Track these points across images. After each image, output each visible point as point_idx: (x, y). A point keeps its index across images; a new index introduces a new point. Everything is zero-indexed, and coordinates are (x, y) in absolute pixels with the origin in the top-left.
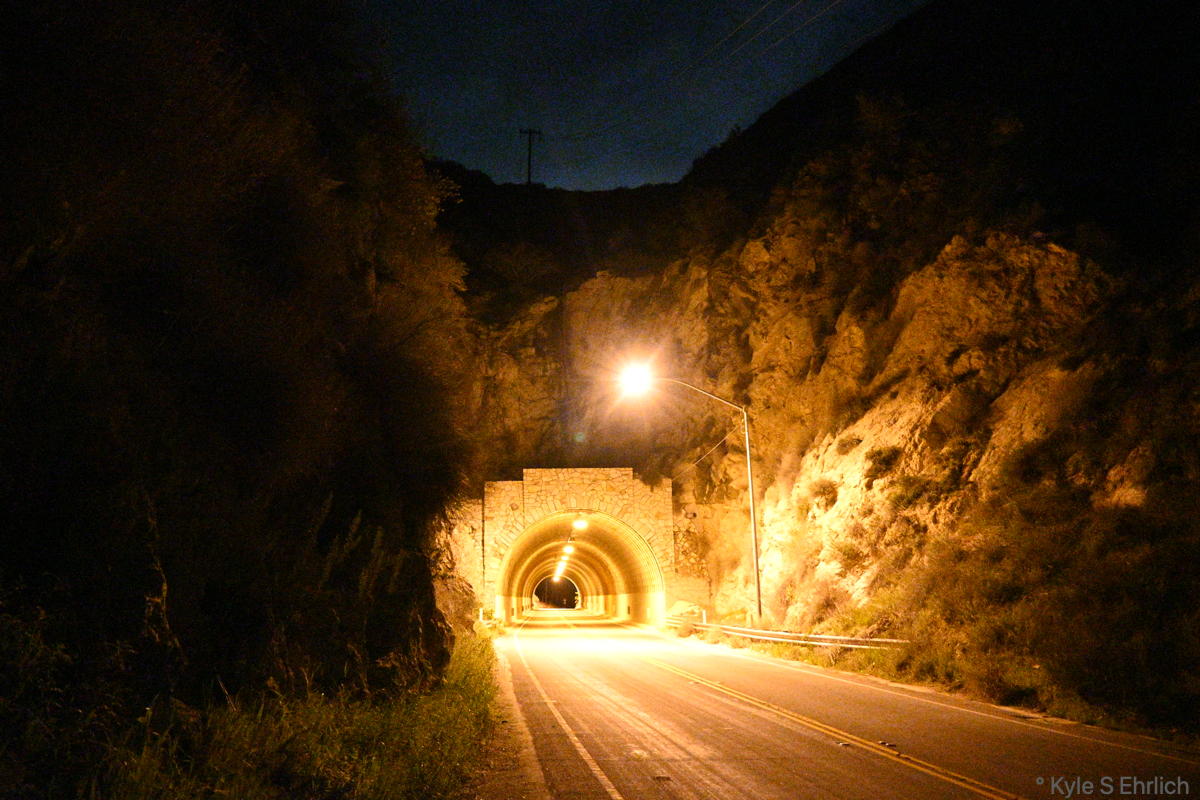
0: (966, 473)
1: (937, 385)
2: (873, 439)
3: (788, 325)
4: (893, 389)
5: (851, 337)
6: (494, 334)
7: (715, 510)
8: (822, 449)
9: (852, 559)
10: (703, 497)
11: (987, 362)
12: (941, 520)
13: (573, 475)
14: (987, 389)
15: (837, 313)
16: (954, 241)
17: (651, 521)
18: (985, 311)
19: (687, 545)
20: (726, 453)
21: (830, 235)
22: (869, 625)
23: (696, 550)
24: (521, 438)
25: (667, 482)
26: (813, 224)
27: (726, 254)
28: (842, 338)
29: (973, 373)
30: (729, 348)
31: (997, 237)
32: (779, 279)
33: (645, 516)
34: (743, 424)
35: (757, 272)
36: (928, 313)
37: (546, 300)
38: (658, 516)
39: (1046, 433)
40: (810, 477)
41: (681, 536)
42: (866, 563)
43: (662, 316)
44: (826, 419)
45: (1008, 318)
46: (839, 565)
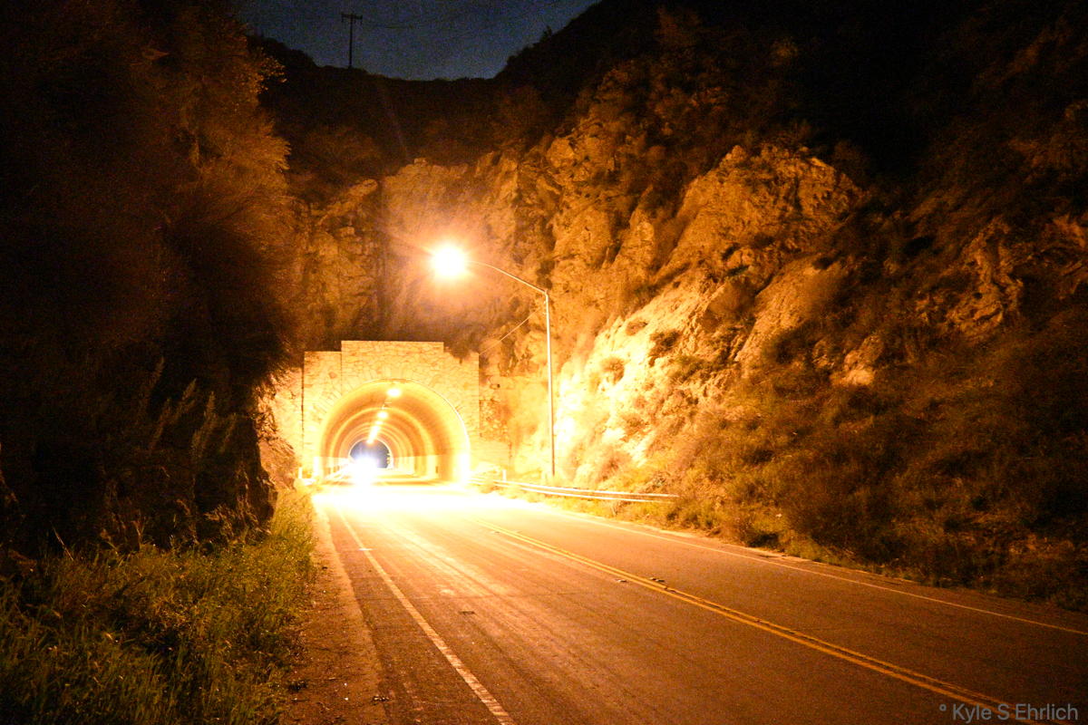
0: (732, 354)
1: (713, 278)
2: (657, 323)
3: (588, 218)
4: (677, 279)
5: (643, 230)
6: (315, 213)
7: (517, 382)
8: (613, 330)
9: (634, 426)
10: (507, 370)
11: (755, 258)
12: (710, 393)
13: (389, 347)
14: (753, 282)
15: (632, 208)
16: (734, 150)
17: (459, 391)
18: (756, 214)
19: (491, 412)
20: (529, 331)
21: (628, 137)
22: (646, 482)
23: (498, 417)
24: (340, 313)
25: (474, 356)
26: (614, 126)
27: (534, 150)
28: (634, 233)
29: (742, 268)
30: (534, 235)
31: (770, 149)
32: (581, 175)
33: (454, 386)
34: (545, 305)
35: (562, 168)
36: (708, 213)
37: (366, 182)
38: (466, 386)
39: (799, 322)
40: (601, 355)
41: (485, 404)
42: (645, 431)
43: (474, 203)
44: (617, 304)
45: (775, 222)
46: (624, 432)
